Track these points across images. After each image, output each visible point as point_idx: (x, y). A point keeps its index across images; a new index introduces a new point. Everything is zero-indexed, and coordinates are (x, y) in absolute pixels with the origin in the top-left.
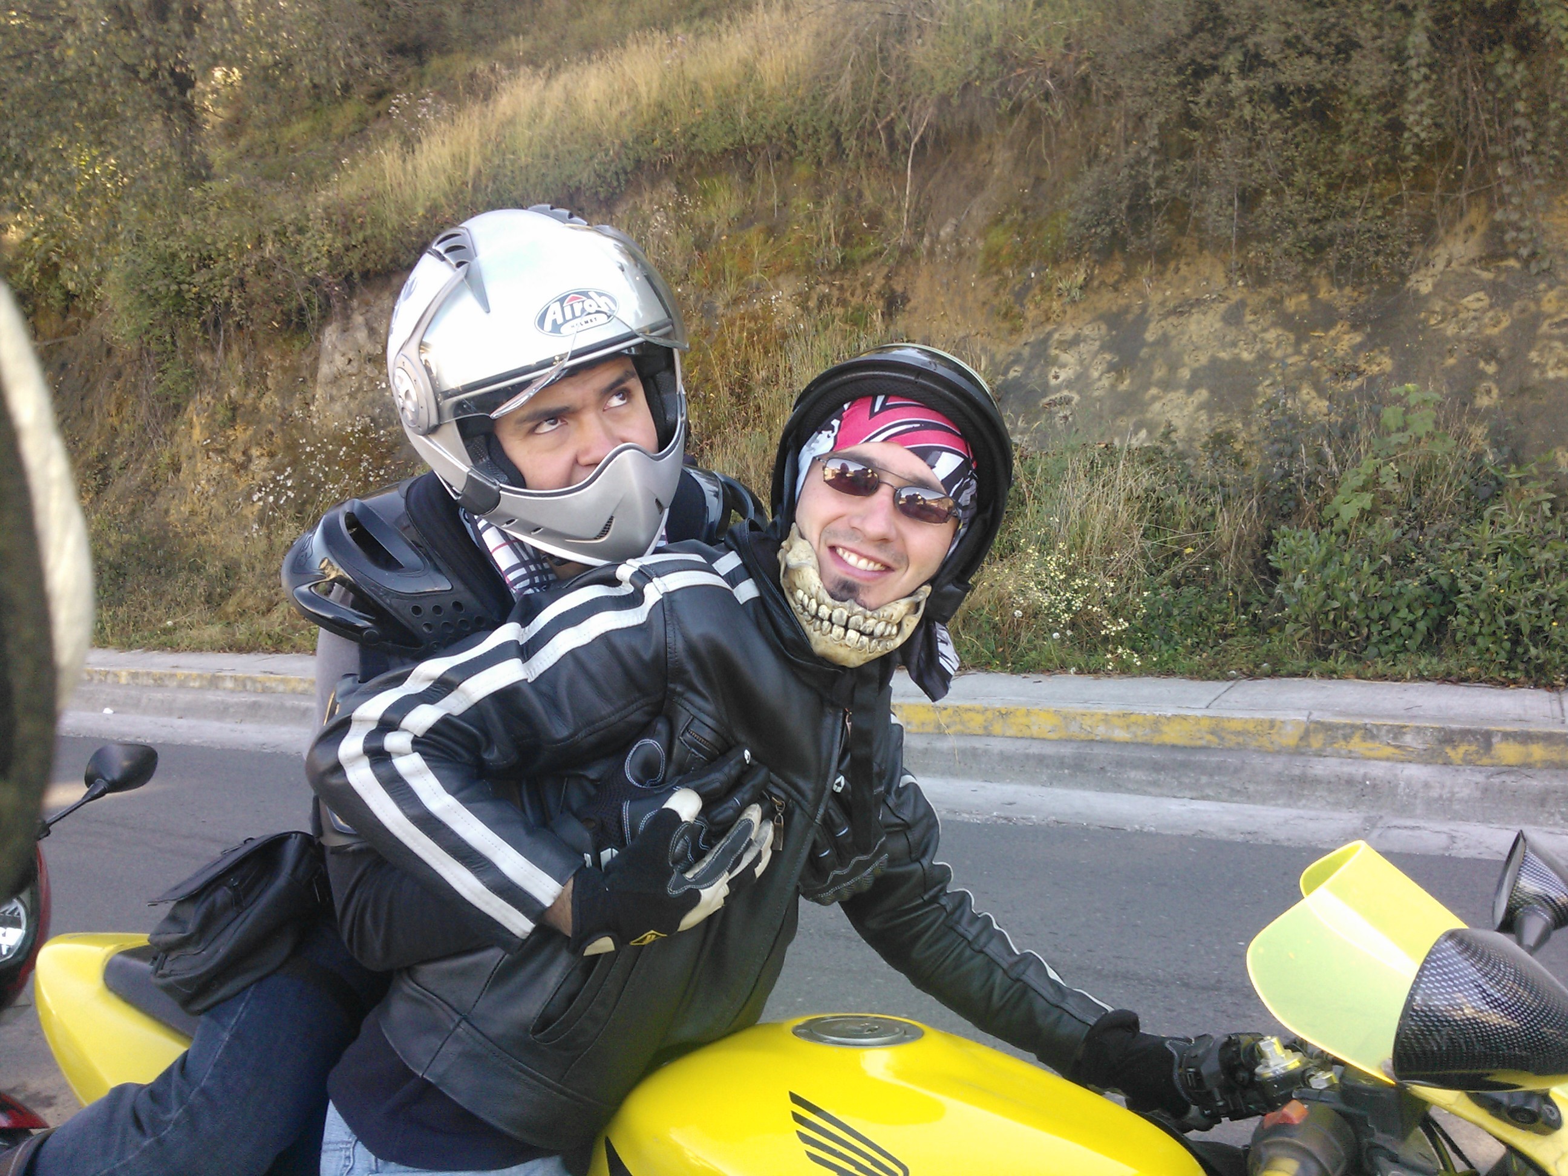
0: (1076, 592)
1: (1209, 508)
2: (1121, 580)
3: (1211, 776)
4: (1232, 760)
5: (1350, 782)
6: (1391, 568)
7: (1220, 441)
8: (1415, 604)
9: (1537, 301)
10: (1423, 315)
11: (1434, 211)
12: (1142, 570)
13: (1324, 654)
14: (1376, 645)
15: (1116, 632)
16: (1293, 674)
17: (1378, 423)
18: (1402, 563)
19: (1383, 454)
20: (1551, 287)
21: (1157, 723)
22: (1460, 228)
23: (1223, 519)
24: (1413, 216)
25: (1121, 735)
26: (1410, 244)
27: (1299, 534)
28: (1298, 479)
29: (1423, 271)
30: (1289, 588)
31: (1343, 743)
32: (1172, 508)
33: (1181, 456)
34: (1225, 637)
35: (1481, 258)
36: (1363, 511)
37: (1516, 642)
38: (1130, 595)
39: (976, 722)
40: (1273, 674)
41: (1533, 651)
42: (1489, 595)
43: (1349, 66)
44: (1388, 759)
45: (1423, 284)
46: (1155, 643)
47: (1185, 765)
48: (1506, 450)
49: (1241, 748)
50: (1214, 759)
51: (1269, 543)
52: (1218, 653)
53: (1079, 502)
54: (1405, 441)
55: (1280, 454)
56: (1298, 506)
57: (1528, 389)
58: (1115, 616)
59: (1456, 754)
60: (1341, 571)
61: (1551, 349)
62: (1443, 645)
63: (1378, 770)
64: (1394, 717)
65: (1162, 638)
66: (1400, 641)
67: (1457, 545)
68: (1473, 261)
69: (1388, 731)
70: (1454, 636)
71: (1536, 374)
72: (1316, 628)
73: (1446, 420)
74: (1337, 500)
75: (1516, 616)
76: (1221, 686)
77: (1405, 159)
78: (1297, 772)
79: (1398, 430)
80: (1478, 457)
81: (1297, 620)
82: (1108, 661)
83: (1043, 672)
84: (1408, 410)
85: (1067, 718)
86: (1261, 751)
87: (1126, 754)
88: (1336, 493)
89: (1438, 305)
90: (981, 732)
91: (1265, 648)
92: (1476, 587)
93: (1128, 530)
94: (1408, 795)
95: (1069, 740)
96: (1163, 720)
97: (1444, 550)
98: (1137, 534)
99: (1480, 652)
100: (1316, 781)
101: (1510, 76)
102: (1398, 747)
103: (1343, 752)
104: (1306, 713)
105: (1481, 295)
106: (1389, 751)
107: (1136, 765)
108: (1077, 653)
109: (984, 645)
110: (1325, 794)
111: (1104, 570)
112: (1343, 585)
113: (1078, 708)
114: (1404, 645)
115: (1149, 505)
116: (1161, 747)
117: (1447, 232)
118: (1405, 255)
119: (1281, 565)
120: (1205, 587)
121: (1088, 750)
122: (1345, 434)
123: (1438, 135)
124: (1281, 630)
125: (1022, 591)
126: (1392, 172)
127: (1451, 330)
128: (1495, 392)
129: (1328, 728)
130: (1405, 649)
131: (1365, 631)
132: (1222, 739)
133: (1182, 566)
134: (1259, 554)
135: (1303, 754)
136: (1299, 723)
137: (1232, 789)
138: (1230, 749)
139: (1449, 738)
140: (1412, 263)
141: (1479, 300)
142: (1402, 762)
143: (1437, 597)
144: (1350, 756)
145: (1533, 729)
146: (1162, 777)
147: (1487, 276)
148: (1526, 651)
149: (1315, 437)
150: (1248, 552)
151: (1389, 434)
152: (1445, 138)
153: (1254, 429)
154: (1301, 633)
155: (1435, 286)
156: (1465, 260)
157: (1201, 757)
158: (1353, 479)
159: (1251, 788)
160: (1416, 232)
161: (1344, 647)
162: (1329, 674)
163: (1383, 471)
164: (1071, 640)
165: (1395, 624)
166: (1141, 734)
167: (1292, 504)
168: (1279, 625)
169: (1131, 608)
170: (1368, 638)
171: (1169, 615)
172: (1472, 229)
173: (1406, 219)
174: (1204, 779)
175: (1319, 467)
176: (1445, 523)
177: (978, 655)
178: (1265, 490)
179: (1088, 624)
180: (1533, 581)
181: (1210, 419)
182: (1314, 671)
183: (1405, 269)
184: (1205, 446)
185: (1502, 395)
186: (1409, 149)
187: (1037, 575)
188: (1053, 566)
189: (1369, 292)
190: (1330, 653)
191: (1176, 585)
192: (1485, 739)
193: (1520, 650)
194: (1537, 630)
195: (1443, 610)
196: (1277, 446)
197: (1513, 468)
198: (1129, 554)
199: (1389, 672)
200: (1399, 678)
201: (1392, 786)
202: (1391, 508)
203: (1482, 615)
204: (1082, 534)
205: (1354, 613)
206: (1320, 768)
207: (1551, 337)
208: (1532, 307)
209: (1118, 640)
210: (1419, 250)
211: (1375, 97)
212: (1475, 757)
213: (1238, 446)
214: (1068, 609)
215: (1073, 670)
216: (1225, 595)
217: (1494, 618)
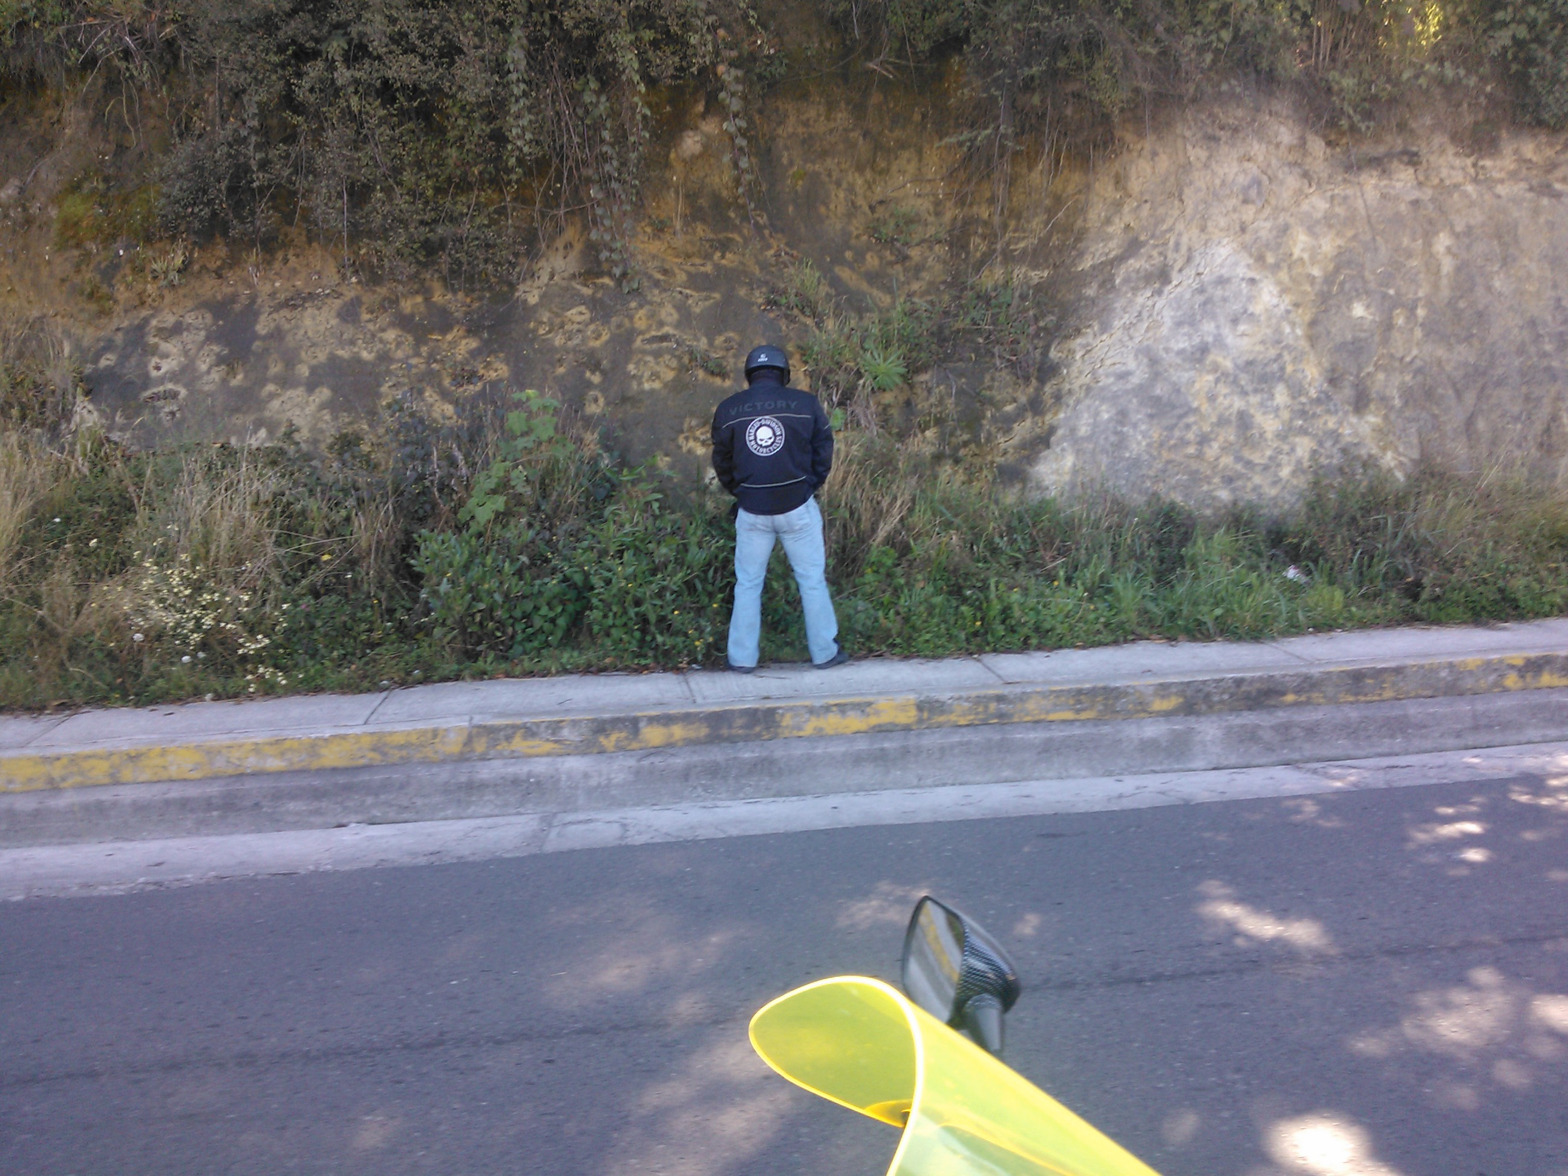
0: (204, 608)
1: (343, 513)
2: (255, 591)
3: (377, 795)
4: (397, 776)
5: (515, 782)
6: (529, 568)
7: (346, 443)
8: (555, 602)
9: (631, 318)
10: (532, 325)
11: (535, 225)
12: (277, 580)
13: (473, 656)
14: (521, 643)
15: (256, 650)
16: (445, 679)
17: (502, 427)
18: (539, 562)
19: (510, 457)
20: (641, 306)
21: (314, 748)
22: (560, 243)
23: (359, 522)
24: (517, 228)
25: (274, 764)
26: (516, 255)
27: (440, 538)
28: (432, 482)
29: (529, 283)
30: (435, 593)
31: (505, 744)
32: (303, 512)
33: (307, 457)
34: (373, 646)
35: (580, 275)
36: (498, 514)
37: (644, 631)
38: (267, 609)
39: (100, 770)
40: (426, 680)
41: (660, 639)
42: (620, 589)
43: (453, 70)
44: (548, 755)
45: (530, 294)
46: (300, 658)
47: (347, 788)
48: (616, 453)
49: (405, 761)
50: (378, 777)
51: (409, 546)
52: (367, 663)
53: (199, 508)
54: (530, 445)
55: (412, 457)
56: (433, 508)
57: (629, 399)
58: (252, 631)
59: (608, 742)
60: (485, 572)
61: (646, 363)
62: (581, 638)
63: (540, 767)
64: (549, 713)
65: (306, 653)
66: (542, 637)
67: (585, 544)
68: (573, 276)
69: (547, 727)
70: (590, 630)
71: (634, 385)
72: (463, 630)
73: (564, 427)
74: (472, 503)
75: (643, 609)
76: (375, 699)
77: (509, 171)
78: (463, 779)
79: (522, 435)
80: (594, 460)
81: (443, 624)
82: (249, 682)
83: (173, 702)
84: (530, 415)
85: (211, 753)
86: (427, 763)
87: (282, 784)
88: (470, 496)
89: (545, 317)
90: (107, 780)
91: (413, 654)
92: (608, 582)
93: (258, 537)
94: (570, 787)
95: (215, 778)
96: (320, 743)
97: (575, 549)
98: (269, 542)
99: (615, 643)
100: (483, 786)
101: (596, 105)
102: (556, 742)
103: (506, 753)
104: (467, 718)
105: (582, 308)
106: (548, 747)
107: (293, 796)
108: (212, 677)
109: (99, 677)
110: (493, 797)
111: (235, 581)
112: (486, 586)
113: (224, 740)
114: (546, 641)
115: (279, 509)
116: (320, 771)
117: (548, 247)
118: (513, 265)
119: (426, 570)
120: (346, 595)
121: (238, 786)
122: (473, 437)
123: (538, 152)
124: (429, 634)
125: (141, 611)
126: (496, 183)
127: (558, 340)
128: (601, 401)
129: (489, 731)
130: (548, 645)
131: (510, 630)
132: (385, 754)
133: (320, 574)
134: (399, 558)
135: (467, 760)
136: (461, 729)
137: (400, 806)
138: (394, 765)
139: (601, 727)
140: (519, 273)
141: (581, 313)
142: (561, 755)
143: (572, 594)
144: (515, 756)
145: (673, 711)
146: (324, 804)
147: (587, 291)
148: (654, 639)
149: (445, 440)
150: (387, 557)
151: (514, 438)
152: (544, 156)
153: (381, 431)
154: (450, 636)
155: (543, 297)
156: (566, 275)
157: (365, 777)
158: (485, 482)
159: (419, 802)
160: (520, 244)
161: (491, 647)
162: (480, 675)
163: (514, 474)
164: (204, 662)
165: (538, 622)
166: (298, 760)
167: (428, 507)
168: (426, 630)
169: (270, 622)
170: (512, 637)
171: (312, 627)
172: (568, 246)
173: (511, 230)
174: (370, 800)
175: (452, 470)
176: (573, 522)
177: (91, 689)
178: (398, 492)
179: (222, 643)
180: (654, 575)
181: (335, 418)
182: (466, 673)
183: (513, 278)
184: (331, 447)
185: (608, 404)
186: (512, 161)
187: (158, 591)
188: (176, 580)
189: (480, 299)
190: (479, 654)
191: (316, 595)
192: (632, 725)
193: (648, 638)
194: (662, 619)
195: (578, 606)
196: (409, 449)
197: (625, 471)
198: (261, 563)
199: (536, 669)
200: (545, 673)
201: (555, 780)
202: (523, 509)
203: (615, 609)
204: (206, 542)
205: (499, 613)
206: (486, 772)
207: (644, 352)
208: (626, 322)
209: (259, 658)
210: (524, 262)
211: (480, 105)
212: (625, 743)
213: (365, 448)
214: (198, 627)
215: (209, 696)
216: (369, 602)
217: (625, 612)
